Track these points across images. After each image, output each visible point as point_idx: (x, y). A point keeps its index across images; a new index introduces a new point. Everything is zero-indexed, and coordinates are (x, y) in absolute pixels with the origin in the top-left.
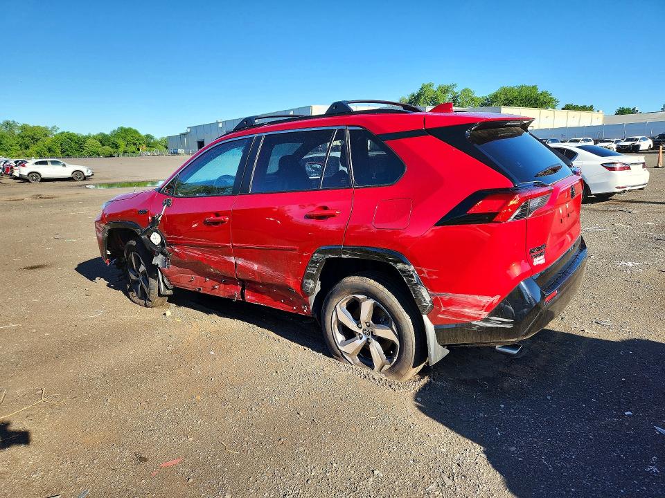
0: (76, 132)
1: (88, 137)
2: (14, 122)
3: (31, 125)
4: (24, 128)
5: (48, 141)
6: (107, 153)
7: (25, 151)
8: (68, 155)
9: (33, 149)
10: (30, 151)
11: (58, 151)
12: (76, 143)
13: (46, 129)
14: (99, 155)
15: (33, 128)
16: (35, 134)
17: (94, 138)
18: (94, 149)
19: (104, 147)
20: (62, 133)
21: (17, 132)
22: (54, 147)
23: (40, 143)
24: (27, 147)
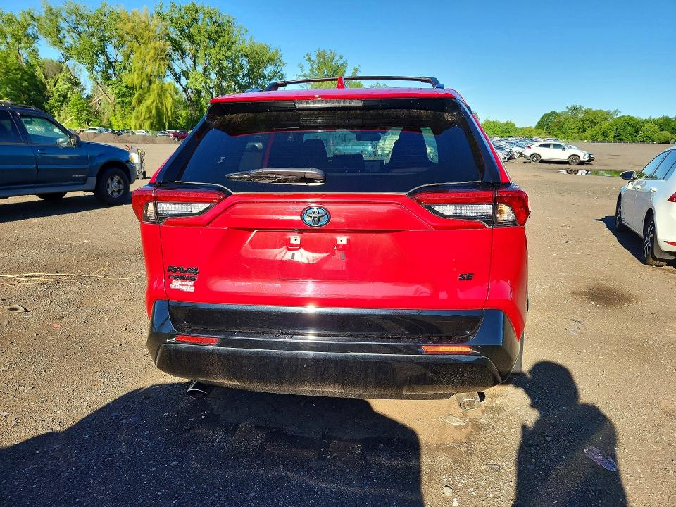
0: (635, 116)
1: (647, 121)
2: (580, 106)
3: (594, 109)
4: (587, 112)
5: (605, 125)
6: (663, 139)
7: (581, 134)
8: (620, 140)
9: (590, 132)
10: (586, 134)
11: (612, 135)
12: (633, 127)
13: (608, 113)
14: (653, 141)
15: (595, 113)
16: (595, 118)
17: (654, 122)
18: (649, 134)
19: (662, 132)
20: (623, 116)
21: (580, 116)
22: (609, 131)
23: (597, 127)
24: (584, 131)
